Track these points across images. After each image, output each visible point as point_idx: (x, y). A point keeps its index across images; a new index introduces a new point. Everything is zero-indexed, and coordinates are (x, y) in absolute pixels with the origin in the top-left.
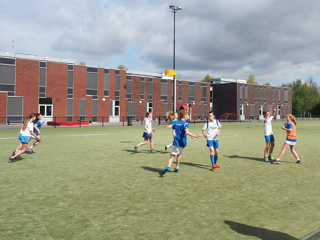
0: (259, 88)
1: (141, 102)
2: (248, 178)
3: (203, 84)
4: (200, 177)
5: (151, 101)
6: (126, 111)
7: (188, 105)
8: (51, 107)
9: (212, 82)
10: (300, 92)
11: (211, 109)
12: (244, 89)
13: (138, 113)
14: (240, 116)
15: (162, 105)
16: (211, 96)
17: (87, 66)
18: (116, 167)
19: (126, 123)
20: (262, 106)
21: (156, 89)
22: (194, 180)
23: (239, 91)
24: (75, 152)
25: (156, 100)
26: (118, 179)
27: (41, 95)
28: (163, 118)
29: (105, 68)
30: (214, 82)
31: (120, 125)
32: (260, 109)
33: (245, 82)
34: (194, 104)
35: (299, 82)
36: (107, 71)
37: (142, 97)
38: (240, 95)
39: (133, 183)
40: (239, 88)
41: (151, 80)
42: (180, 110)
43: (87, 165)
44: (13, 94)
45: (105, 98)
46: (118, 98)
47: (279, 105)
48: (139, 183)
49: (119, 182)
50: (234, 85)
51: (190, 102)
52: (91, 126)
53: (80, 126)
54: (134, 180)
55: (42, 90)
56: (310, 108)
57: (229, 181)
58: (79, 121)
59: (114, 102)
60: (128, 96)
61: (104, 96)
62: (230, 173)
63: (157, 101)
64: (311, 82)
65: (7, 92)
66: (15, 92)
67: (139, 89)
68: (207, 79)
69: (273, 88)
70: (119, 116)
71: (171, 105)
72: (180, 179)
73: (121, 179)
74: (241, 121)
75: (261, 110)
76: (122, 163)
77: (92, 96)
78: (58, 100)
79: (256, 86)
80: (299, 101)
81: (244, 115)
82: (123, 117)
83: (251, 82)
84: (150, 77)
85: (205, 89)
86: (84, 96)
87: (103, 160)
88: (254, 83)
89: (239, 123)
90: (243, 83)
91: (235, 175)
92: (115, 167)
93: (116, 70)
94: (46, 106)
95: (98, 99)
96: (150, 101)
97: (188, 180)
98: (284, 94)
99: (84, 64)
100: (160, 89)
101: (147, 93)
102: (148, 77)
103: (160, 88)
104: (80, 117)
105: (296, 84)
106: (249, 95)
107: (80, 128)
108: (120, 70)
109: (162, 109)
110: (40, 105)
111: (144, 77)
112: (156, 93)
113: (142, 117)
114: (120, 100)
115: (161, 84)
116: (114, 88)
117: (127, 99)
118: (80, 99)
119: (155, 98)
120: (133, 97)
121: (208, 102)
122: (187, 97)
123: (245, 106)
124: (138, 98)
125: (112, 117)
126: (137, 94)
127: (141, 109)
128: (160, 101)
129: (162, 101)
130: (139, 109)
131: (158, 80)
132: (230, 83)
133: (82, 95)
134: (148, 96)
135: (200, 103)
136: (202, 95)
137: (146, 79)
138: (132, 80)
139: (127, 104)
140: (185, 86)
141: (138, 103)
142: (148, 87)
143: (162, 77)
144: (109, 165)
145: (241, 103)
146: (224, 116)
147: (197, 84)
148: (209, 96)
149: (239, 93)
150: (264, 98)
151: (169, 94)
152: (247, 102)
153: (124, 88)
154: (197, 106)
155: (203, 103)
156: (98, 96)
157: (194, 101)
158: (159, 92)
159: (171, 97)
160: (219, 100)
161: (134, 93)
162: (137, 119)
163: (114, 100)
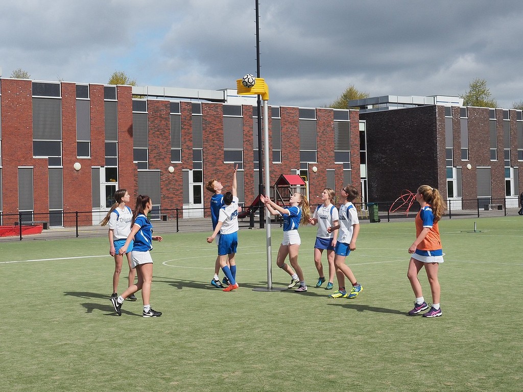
0: (502, 117)
1: (171, 169)
2: (489, 377)
3: (337, 115)
4: (347, 374)
5: (199, 166)
7: (298, 172)
9: (363, 107)
11: (362, 181)
12: (456, 124)
13: (166, 200)
14: (448, 199)
15: (228, 175)
16: (362, 147)
17: (33, 81)
18: (120, 346)
20: (512, 169)
21: (210, 132)
22: (332, 382)
23: (443, 128)
24: (12, 307)
25: (212, 163)
26: (126, 378)
29: (78, 83)
30: (370, 107)
32: (506, 179)
33: (459, 103)
34: (315, 169)
36: (82, 91)
37: (175, 155)
38: (446, 140)
39: (166, 388)
40: (443, 121)
41: (196, 108)
42: (278, 188)
43: (46, 340)
45: (81, 161)
46: (113, 162)
48: (181, 388)
49: (130, 385)
50: (427, 114)
51: (304, 166)
52: (49, 238)
53: (21, 238)
57: (432, 387)
58: (16, 224)
59: (103, 172)
60: (140, 155)
61: (78, 157)
62: (431, 362)
63: (214, 164)
67: (167, 134)
68: (349, 99)
71: (252, 176)
72: (292, 378)
73: (136, 378)
74: (450, 215)
75: (509, 182)
76: (133, 334)
77: (47, 157)
79: (492, 114)
81: (459, 195)
83: (478, 102)
84: (193, 101)
85: (344, 128)
86: (27, 160)
87: (84, 326)
90: (454, 105)
91: (447, 369)
92: (116, 346)
93: (106, 88)
95: (61, 167)
96: (196, 166)
97: (314, 382)
99: (24, 75)
100: (220, 131)
101: (188, 143)
102: (189, 101)
103: (222, 129)
104: (21, 214)
106: (471, 140)
107: (21, 242)
108: (115, 86)
111: (178, 101)
112: (212, 144)
113: (177, 210)
114: (117, 167)
115: (224, 119)
116: (103, 134)
117: (136, 162)
118: (19, 167)
119: (208, 157)
120: (152, 156)
121: (353, 163)
122: (295, 150)
123: (462, 173)
124: (163, 159)
125: (98, 210)
126: (160, 147)
127: (172, 188)
128: (222, 166)
129: (228, 166)
130: (167, 190)
131: (217, 108)
132: (414, 106)
133: (24, 157)
134: (189, 153)
135: (332, 165)
136: (338, 144)
137: (184, 106)
138: (147, 112)
139: (136, 175)
140: (290, 121)
141: (164, 172)
142: (188, 129)
143: (226, 101)
144: (100, 340)
145: (449, 163)
146: (400, 202)
147: (322, 114)
148: (356, 145)
149: (443, 135)
150: (516, 147)
151: (245, 145)
152: (467, 160)
153: (127, 134)
154: (324, 176)
155: (341, 166)
156: (61, 157)
157: (316, 163)
158: (219, 141)
159: (251, 154)
160: (384, 156)
161: (154, 145)
162: (165, 215)
163: (102, 167)
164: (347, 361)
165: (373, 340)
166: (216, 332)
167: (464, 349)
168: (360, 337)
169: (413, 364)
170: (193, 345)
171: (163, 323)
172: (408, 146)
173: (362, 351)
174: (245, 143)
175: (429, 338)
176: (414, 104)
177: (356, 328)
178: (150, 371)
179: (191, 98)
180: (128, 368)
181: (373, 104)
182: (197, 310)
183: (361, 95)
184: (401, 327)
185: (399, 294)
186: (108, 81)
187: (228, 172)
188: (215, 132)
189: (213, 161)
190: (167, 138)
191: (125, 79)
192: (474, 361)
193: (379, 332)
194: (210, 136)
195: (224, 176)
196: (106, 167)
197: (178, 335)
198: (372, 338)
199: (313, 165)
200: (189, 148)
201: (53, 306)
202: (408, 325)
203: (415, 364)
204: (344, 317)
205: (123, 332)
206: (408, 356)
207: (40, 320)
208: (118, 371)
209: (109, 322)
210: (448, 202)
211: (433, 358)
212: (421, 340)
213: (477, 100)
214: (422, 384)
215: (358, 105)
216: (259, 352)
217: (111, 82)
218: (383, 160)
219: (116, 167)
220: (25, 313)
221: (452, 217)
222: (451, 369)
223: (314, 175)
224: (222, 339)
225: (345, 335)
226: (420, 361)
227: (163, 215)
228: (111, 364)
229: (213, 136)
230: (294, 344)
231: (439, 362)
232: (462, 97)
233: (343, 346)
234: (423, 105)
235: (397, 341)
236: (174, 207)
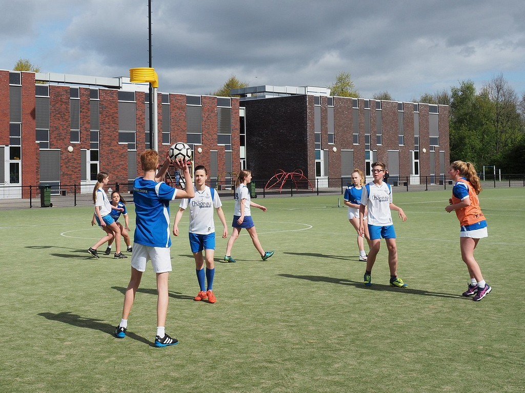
0: (363, 106)
1: (71, 149)
3: (220, 102)
5: (96, 146)
6: (37, 172)
9: (243, 95)
10: (471, 116)
11: (242, 161)
12: (324, 111)
13: (65, 177)
14: (316, 178)
15: (122, 154)
16: (242, 131)
19: (37, 201)
20: (371, 152)
21: (106, 115)
23: (313, 115)
25: (107, 144)
26: (24, 339)
28: (126, 188)
30: (249, 95)
31: (24, 205)
32: (367, 161)
33: (327, 93)
34: (200, 150)
35: (468, 89)
37: (74, 136)
38: (314, 126)
39: (61, 347)
40: (312, 108)
41: (93, 93)
46: (17, 141)
47: (416, 148)
48: (74, 347)
49: (28, 345)
50: (299, 101)
51: (191, 147)
54: (63, 340)
56: (498, 156)
59: (7, 150)
60: (41, 135)
63: (109, 145)
64: (499, 88)
67: (66, 117)
68: (231, 88)
69: (400, 106)
70: (20, 184)
73: (33, 338)
74: (318, 192)
75: (368, 164)
76: (33, 298)
79: (354, 103)
80: (469, 138)
81: (325, 175)
82: (31, 187)
83: (343, 92)
84: (92, 88)
85: (226, 114)
88: (350, 95)
89: (313, 198)
90: (322, 95)
92: (15, 309)
93: (11, 73)
96: (93, 146)
98: (427, 121)
101: (86, 125)
103: (117, 113)
105: (460, 93)
106: (336, 126)
108: (19, 72)
109: (123, 165)
111: (77, 87)
112: (108, 127)
113: (75, 185)
114: (20, 146)
115: (119, 104)
116: (8, 116)
117: (38, 142)
119: (104, 138)
120: (53, 136)
121: (234, 145)
122: (182, 133)
123: (329, 154)
124: (63, 140)
125: (3, 186)
126: (61, 129)
127: (71, 166)
128: (116, 146)
129: (123, 146)
130: (67, 167)
131: (113, 94)
132: (288, 95)
134: (87, 135)
135: (215, 147)
136: (220, 128)
137: (82, 91)
138: (49, 97)
139: (38, 154)
140: (178, 106)
141: (64, 151)
142: (87, 113)
143: (121, 87)
145: (318, 146)
146: (275, 180)
147: (207, 101)
148: (236, 129)
149: (312, 121)
150: (375, 132)
151: (138, 128)
152: (333, 144)
153: (30, 117)
154: (208, 156)
155: (223, 147)
157: (201, 144)
158: (114, 124)
159: (143, 136)
160: (261, 139)
161: (55, 127)
162: (64, 190)
163: (7, 146)
164: (224, 321)
165: (247, 303)
166: (107, 297)
167: (326, 310)
168: (236, 300)
169: (281, 324)
170: (87, 308)
171: (59, 288)
172: (281, 131)
173: (237, 312)
174: (138, 126)
175: (296, 301)
176: (288, 94)
177: (233, 292)
178: (46, 332)
179: (89, 85)
180: (26, 330)
181: (252, 93)
182: (91, 277)
183: (242, 85)
184: (272, 291)
185: (272, 262)
186: (14, 67)
187: (122, 152)
188: (111, 115)
189: (109, 141)
190: (66, 120)
191: (30, 66)
192: (335, 321)
193: (253, 296)
194: (106, 118)
195: (118, 156)
196: (11, 146)
197: (73, 299)
198: (246, 301)
199: (198, 147)
200: (86, 130)
202: (278, 290)
203: (283, 324)
204: (222, 283)
205: (22, 297)
206: (277, 317)
208: (17, 332)
210: (316, 180)
211: (299, 318)
212: (289, 302)
213: (342, 91)
214: (289, 342)
215: (239, 93)
216: (146, 315)
217: (16, 69)
218: (260, 143)
221: (320, 194)
222: (314, 328)
223: (199, 156)
224: (113, 303)
225: (222, 299)
226: (288, 322)
227: (62, 190)
228: (10, 327)
229: (109, 119)
230: (177, 307)
231: (304, 322)
232: (329, 88)
233: (221, 309)
234: (296, 94)
235: (268, 304)
236: (72, 183)
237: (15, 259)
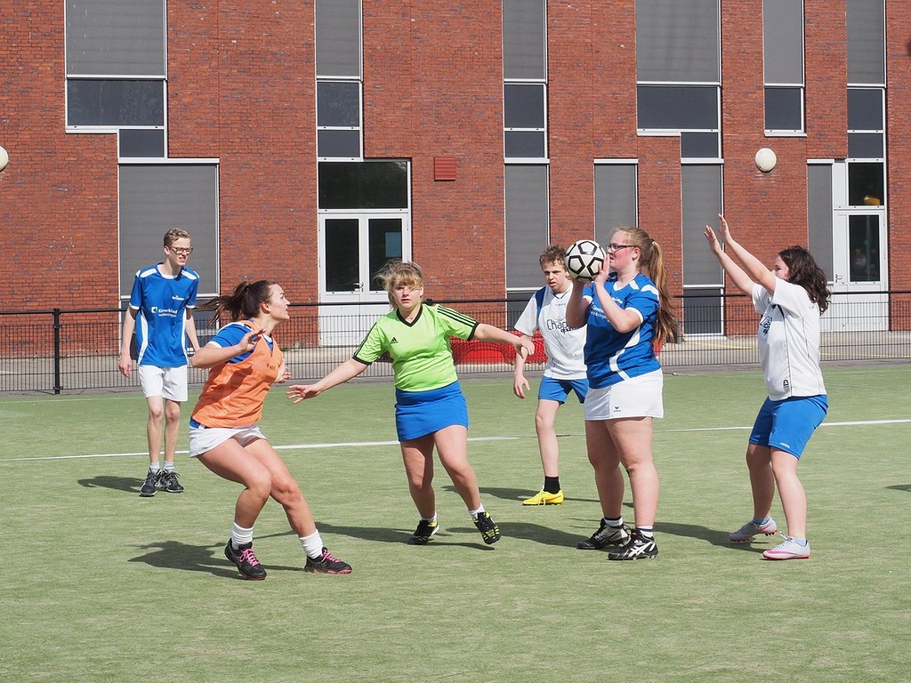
8: (400, 230)
27: (330, 143)
43: (666, 658)
44: (149, 144)
45: (775, 143)
46: (872, 145)
55: (337, 102)
59: (840, 176)
61: (768, 133)
65: (115, 129)
66: (165, 128)
70: (883, 284)
77: (677, 132)
78: (444, 175)
86: (619, 140)
94: (364, 217)
95: (719, 160)
110: (324, 215)
114: (883, 160)
116: (842, 63)
118: (596, 161)
133: (610, 132)
144: (822, 662)
156: (719, 131)
163: (840, 160)
196: (851, 160)
201: (690, 564)
205: (889, 643)
207: (652, 601)
209: (849, 614)
219: (880, 160)
220: (609, 580)
237: (866, 525)
